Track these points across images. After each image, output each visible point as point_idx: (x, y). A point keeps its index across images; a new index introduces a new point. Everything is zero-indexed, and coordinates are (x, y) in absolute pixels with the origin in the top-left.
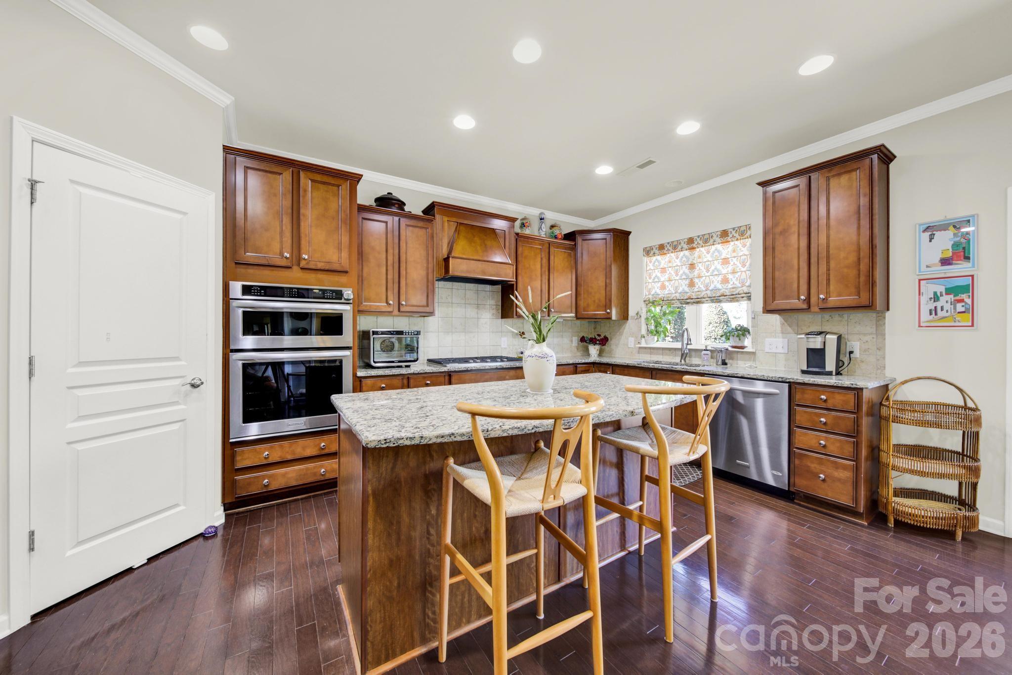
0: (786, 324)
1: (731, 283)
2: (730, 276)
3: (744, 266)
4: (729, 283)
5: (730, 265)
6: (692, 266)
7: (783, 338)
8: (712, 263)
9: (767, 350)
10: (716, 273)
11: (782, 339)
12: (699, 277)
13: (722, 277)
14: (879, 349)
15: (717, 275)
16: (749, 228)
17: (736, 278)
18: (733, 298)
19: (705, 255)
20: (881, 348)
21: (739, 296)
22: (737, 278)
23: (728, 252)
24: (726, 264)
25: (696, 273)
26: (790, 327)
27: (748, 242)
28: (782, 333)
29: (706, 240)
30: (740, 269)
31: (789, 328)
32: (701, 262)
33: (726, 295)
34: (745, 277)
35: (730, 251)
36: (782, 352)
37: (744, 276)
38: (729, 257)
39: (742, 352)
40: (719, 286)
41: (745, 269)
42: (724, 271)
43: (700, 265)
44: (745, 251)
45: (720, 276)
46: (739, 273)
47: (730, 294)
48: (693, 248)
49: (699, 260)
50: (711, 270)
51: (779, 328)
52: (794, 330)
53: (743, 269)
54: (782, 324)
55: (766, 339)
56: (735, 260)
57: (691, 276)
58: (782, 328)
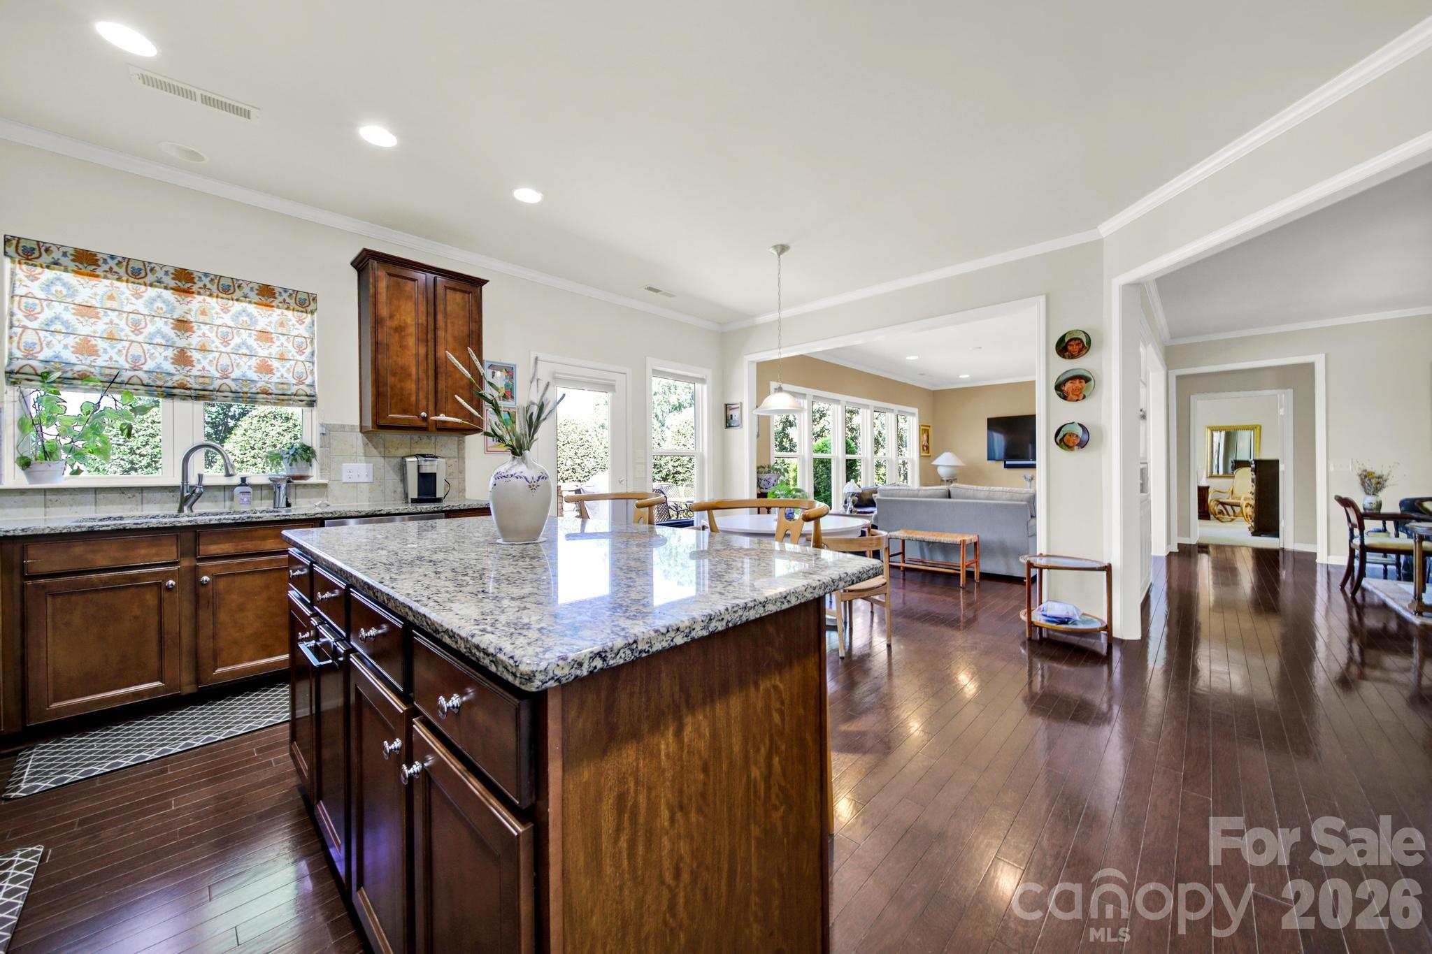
0: (370, 445)
1: (278, 375)
2: (275, 364)
3: (301, 352)
4: (274, 374)
5: (275, 345)
6: (183, 325)
7: (367, 463)
8: (235, 331)
9: (345, 480)
10: (244, 350)
11: (365, 464)
12: (203, 349)
13: (258, 361)
14: (460, 472)
15: (246, 355)
16: (313, 299)
17: (285, 369)
18: (283, 400)
19: (217, 313)
20: (462, 472)
21: (296, 398)
22: (289, 369)
23: (271, 322)
24: (267, 342)
25: (195, 340)
26: (375, 448)
27: (308, 318)
28: (366, 456)
29: (228, 288)
30: (293, 356)
31: (373, 449)
32: (206, 324)
33: (271, 394)
34: (304, 371)
35: (274, 322)
36: (366, 481)
37: (300, 368)
38: (272, 331)
39: (305, 485)
40: (252, 375)
41: (302, 358)
42: (263, 352)
43: (205, 328)
44: (302, 330)
45: (254, 358)
46: (292, 363)
47: (280, 392)
48: (188, 292)
49: (202, 318)
50: (233, 343)
51: (361, 450)
52: (380, 453)
53: (298, 357)
54: (366, 445)
55: (344, 464)
56: (283, 339)
57: (181, 343)
58: (365, 450)
